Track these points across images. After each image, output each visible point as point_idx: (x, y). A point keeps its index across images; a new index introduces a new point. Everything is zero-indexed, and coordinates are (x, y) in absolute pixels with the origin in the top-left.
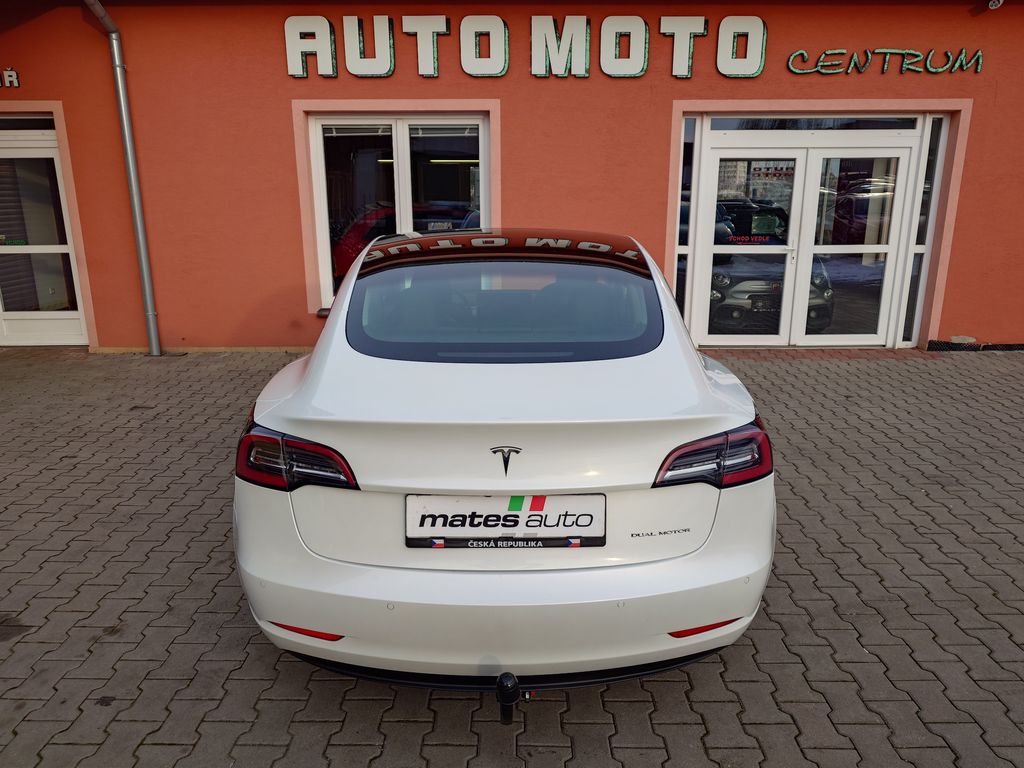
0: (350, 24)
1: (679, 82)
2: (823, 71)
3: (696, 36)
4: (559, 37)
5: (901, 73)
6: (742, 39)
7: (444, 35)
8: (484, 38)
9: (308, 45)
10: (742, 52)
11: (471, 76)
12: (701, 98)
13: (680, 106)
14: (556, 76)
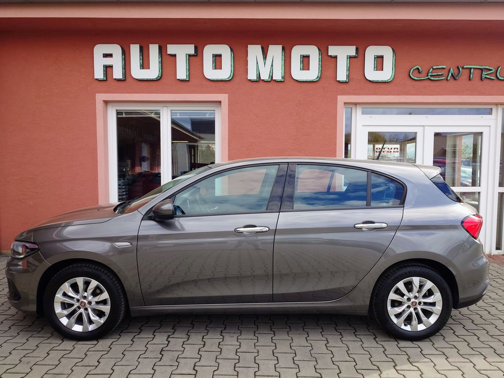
0: (135, 50)
1: (341, 85)
2: (432, 78)
3: (351, 57)
4: (265, 57)
5: (481, 80)
6: (379, 59)
7: (193, 56)
8: (218, 58)
9: (108, 61)
10: (380, 66)
11: (210, 80)
12: (355, 94)
13: (342, 99)
14: (263, 80)
